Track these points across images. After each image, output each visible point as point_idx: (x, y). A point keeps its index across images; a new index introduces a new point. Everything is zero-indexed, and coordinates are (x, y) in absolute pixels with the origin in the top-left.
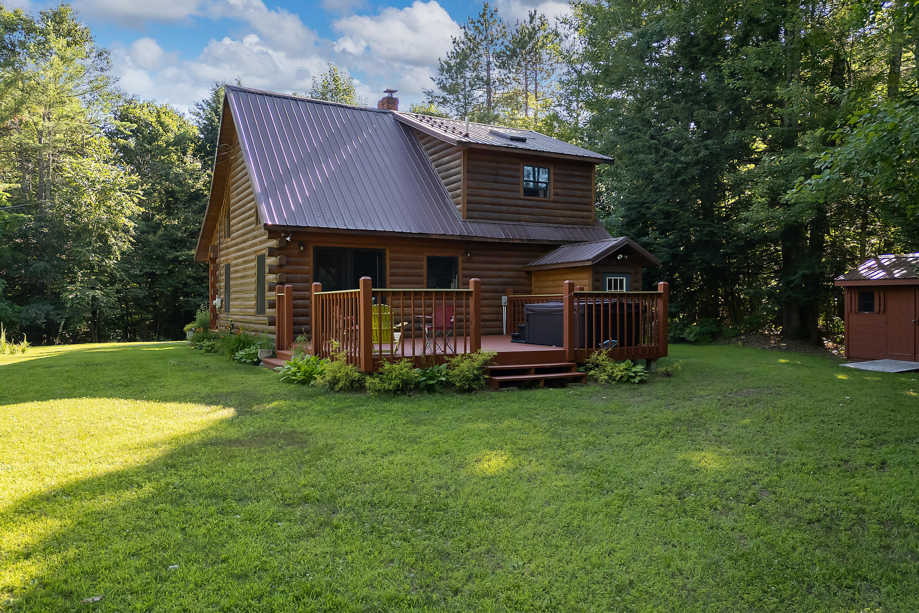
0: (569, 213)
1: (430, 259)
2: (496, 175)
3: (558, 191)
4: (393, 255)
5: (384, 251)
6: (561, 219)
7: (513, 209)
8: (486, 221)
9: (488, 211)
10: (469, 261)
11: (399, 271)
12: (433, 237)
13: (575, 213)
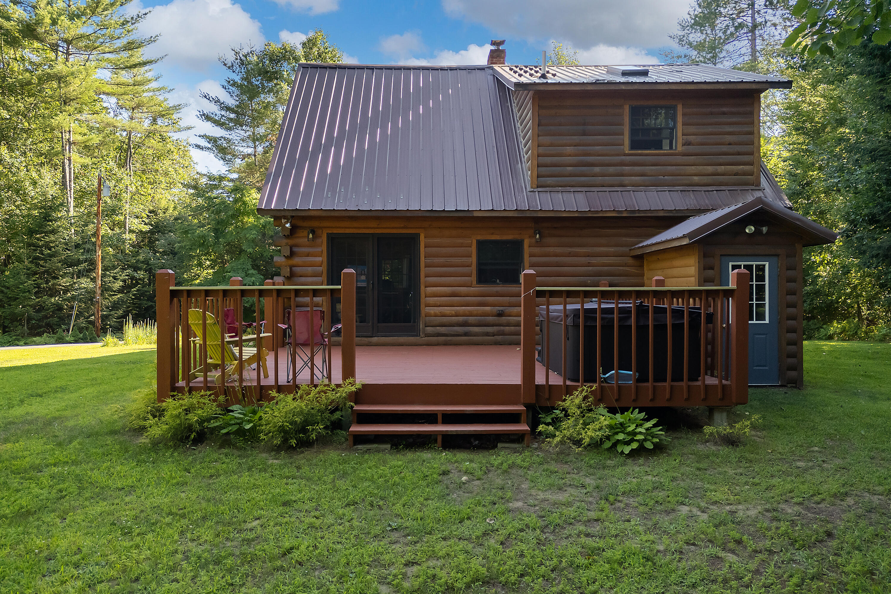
0: (710, 169)
1: (481, 244)
2: (584, 124)
3: (691, 138)
4: (430, 241)
5: (418, 235)
6: (696, 178)
7: (611, 169)
8: (568, 189)
9: (570, 175)
10: (539, 244)
11: (437, 260)
12: (476, 214)
13: (721, 169)
